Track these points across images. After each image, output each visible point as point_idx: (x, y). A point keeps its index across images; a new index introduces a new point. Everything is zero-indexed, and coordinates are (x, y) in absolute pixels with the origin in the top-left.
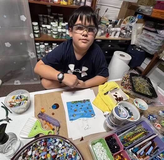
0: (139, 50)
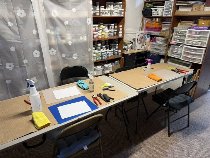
0: (155, 55)
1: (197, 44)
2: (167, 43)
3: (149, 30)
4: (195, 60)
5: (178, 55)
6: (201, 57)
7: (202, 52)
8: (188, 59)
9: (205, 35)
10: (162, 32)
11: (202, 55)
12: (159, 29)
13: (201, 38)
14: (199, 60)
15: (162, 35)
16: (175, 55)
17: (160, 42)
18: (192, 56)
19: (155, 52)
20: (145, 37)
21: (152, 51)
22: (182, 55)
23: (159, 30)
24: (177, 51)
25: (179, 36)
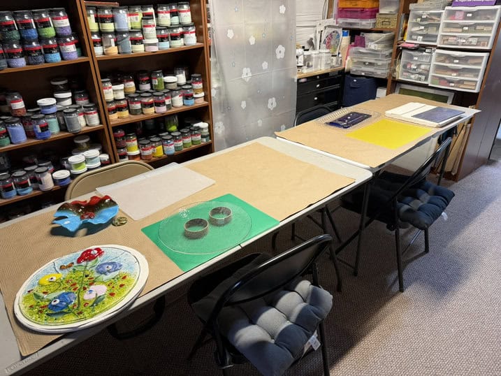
1: (467, 43)
2: (391, 46)
3: (346, 17)
4: (463, 84)
5: (419, 74)
6: (477, 76)
7: (480, 64)
8: (446, 82)
9: (488, 19)
10: (379, 19)
11: (478, 70)
12: (372, 11)
13: (478, 28)
14: (473, 84)
15: (379, 27)
16: (413, 76)
17: (376, 45)
18: (455, 74)
19: (364, 72)
20: (339, 36)
21: (357, 71)
22: (431, 74)
23: (373, 14)
24: (419, 66)
25: (423, 25)
